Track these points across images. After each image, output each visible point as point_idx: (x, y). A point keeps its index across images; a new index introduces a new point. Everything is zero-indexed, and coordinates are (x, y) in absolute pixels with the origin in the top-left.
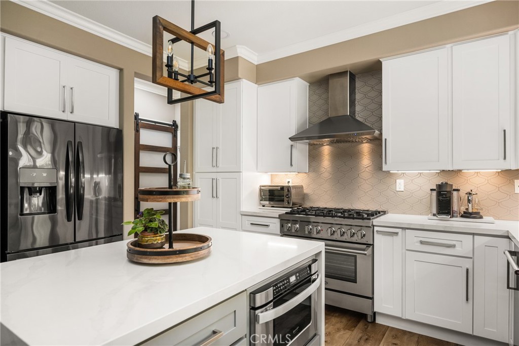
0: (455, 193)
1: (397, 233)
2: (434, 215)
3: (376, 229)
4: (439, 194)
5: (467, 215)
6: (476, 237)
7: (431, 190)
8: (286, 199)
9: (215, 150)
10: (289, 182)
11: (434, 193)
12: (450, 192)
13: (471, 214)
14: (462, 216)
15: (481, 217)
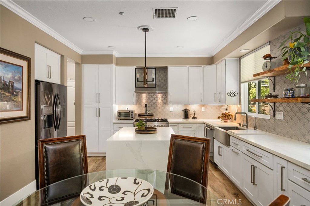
0: (189, 112)
1: (176, 125)
2: (183, 119)
3: (170, 124)
4: (185, 112)
5: (194, 118)
6: (197, 124)
7: (182, 111)
8: (131, 116)
9: (98, 94)
10: (127, 109)
11: (183, 112)
12: (188, 112)
13: (195, 118)
14: (192, 119)
15: (197, 119)
